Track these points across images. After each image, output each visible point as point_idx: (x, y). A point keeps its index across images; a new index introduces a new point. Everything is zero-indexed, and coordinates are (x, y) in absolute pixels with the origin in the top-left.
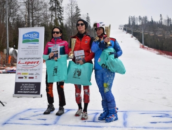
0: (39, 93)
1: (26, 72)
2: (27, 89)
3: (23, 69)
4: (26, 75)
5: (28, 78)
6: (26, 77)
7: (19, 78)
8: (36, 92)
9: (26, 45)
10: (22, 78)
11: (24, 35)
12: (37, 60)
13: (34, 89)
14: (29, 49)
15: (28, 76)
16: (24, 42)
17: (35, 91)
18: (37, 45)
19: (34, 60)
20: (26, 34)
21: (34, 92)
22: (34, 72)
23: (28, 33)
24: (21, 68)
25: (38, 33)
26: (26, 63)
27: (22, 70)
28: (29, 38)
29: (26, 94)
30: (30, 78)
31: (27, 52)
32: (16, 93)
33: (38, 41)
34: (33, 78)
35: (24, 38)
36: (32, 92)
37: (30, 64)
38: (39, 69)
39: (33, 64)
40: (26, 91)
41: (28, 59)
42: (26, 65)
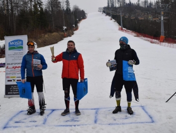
1: (14, 75)
2: (16, 90)
4: (14, 79)
5: (16, 81)
6: (14, 80)
7: (8, 81)
9: (12, 52)
10: (11, 81)
11: (9, 43)
14: (15, 56)
15: (16, 79)
16: (10, 49)
18: (21, 51)
20: (11, 42)
23: (13, 41)
24: (9, 73)
25: (22, 41)
26: (13, 67)
27: (10, 74)
28: (14, 45)
29: (16, 94)
31: (13, 58)
32: (6, 94)
33: (22, 48)
34: (20, 80)
35: (10, 45)
37: (17, 69)
39: (19, 69)
40: (15, 92)
41: (15, 64)
42: (13, 69)
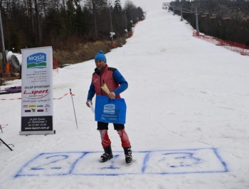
0: (51, 129)
1: (34, 104)
2: (37, 125)
3: (30, 100)
4: (34, 108)
5: (36, 111)
6: (34, 110)
7: (26, 111)
8: (48, 128)
9: (32, 70)
10: (30, 111)
11: (28, 58)
12: (45, 89)
13: (45, 125)
14: (35, 76)
15: (37, 108)
16: (28, 66)
17: (46, 126)
18: (44, 69)
19: (42, 89)
20: (31, 56)
21: (45, 128)
22: (44, 104)
23: (33, 55)
24: (27, 100)
25: (45, 55)
27: (28, 101)
28: (34, 61)
29: (36, 130)
30: (39, 111)
31: (33, 79)
32: (23, 129)
33: (45, 64)
34: (42, 111)
35: (28, 61)
36: (43, 128)
37: (37, 94)
38: (49, 100)
39: (41, 94)
40: (35, 127)
41: (35, 87)
42: (33, 95)
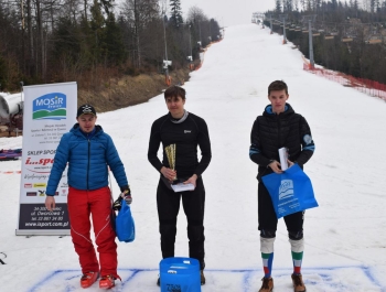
2: (46, 219)
3: (36, 174)
4: (41, 189)
6: (42, 193)
7: (29, 194)
8: (66, 224)
9: (41, 123)
10: (35, 194)
11: (34, 102)
13: (60, 219)
14: (46, 133)
16: (35, 116)
17: (63, 222)
18: (62, 122)
20: (39, 99)
21: (60, 224)
23: (43, 97)
24: (31, 174)
25: (64, 97)
26: (41, 161)
27: (33, 177)
28: (46, 107)
29: (44, 228)
31: (42, 139)
32: (22, 226)
33: (64, 113)
34: (57, 194)
35: (35, 107)
36: (56, 225)
37: (49, 164)
40: (43, 222)
41: (46, 153)
42: (41, 165)
